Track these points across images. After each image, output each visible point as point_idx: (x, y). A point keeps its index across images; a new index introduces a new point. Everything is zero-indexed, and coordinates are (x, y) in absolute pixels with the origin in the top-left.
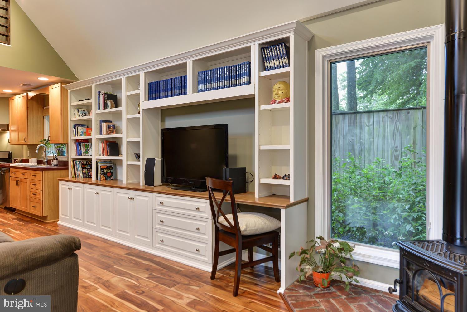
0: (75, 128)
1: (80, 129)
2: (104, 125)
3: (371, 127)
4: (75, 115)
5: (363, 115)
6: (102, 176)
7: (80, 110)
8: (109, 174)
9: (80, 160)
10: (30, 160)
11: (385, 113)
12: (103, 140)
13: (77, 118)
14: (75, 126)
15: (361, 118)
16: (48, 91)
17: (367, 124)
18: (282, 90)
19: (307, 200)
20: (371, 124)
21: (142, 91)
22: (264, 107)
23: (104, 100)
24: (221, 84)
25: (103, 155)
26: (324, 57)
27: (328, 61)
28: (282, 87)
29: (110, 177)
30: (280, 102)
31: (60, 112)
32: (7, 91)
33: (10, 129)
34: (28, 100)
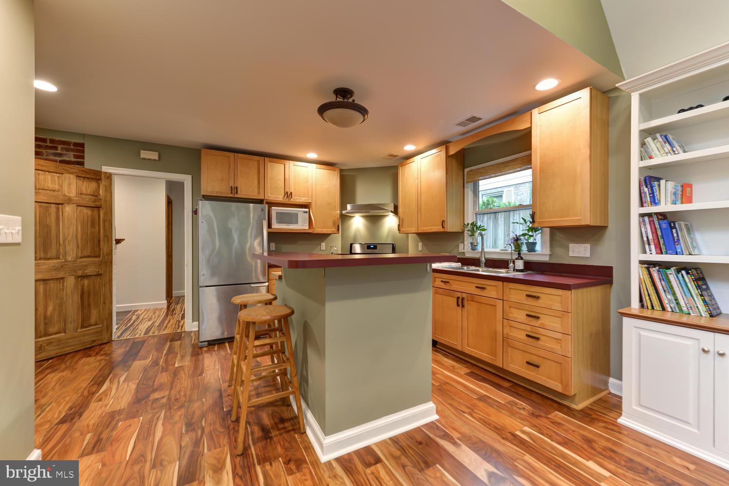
31: (586, 151)
32: (409, 148)
33: (400, 210)
34: (448, 157)
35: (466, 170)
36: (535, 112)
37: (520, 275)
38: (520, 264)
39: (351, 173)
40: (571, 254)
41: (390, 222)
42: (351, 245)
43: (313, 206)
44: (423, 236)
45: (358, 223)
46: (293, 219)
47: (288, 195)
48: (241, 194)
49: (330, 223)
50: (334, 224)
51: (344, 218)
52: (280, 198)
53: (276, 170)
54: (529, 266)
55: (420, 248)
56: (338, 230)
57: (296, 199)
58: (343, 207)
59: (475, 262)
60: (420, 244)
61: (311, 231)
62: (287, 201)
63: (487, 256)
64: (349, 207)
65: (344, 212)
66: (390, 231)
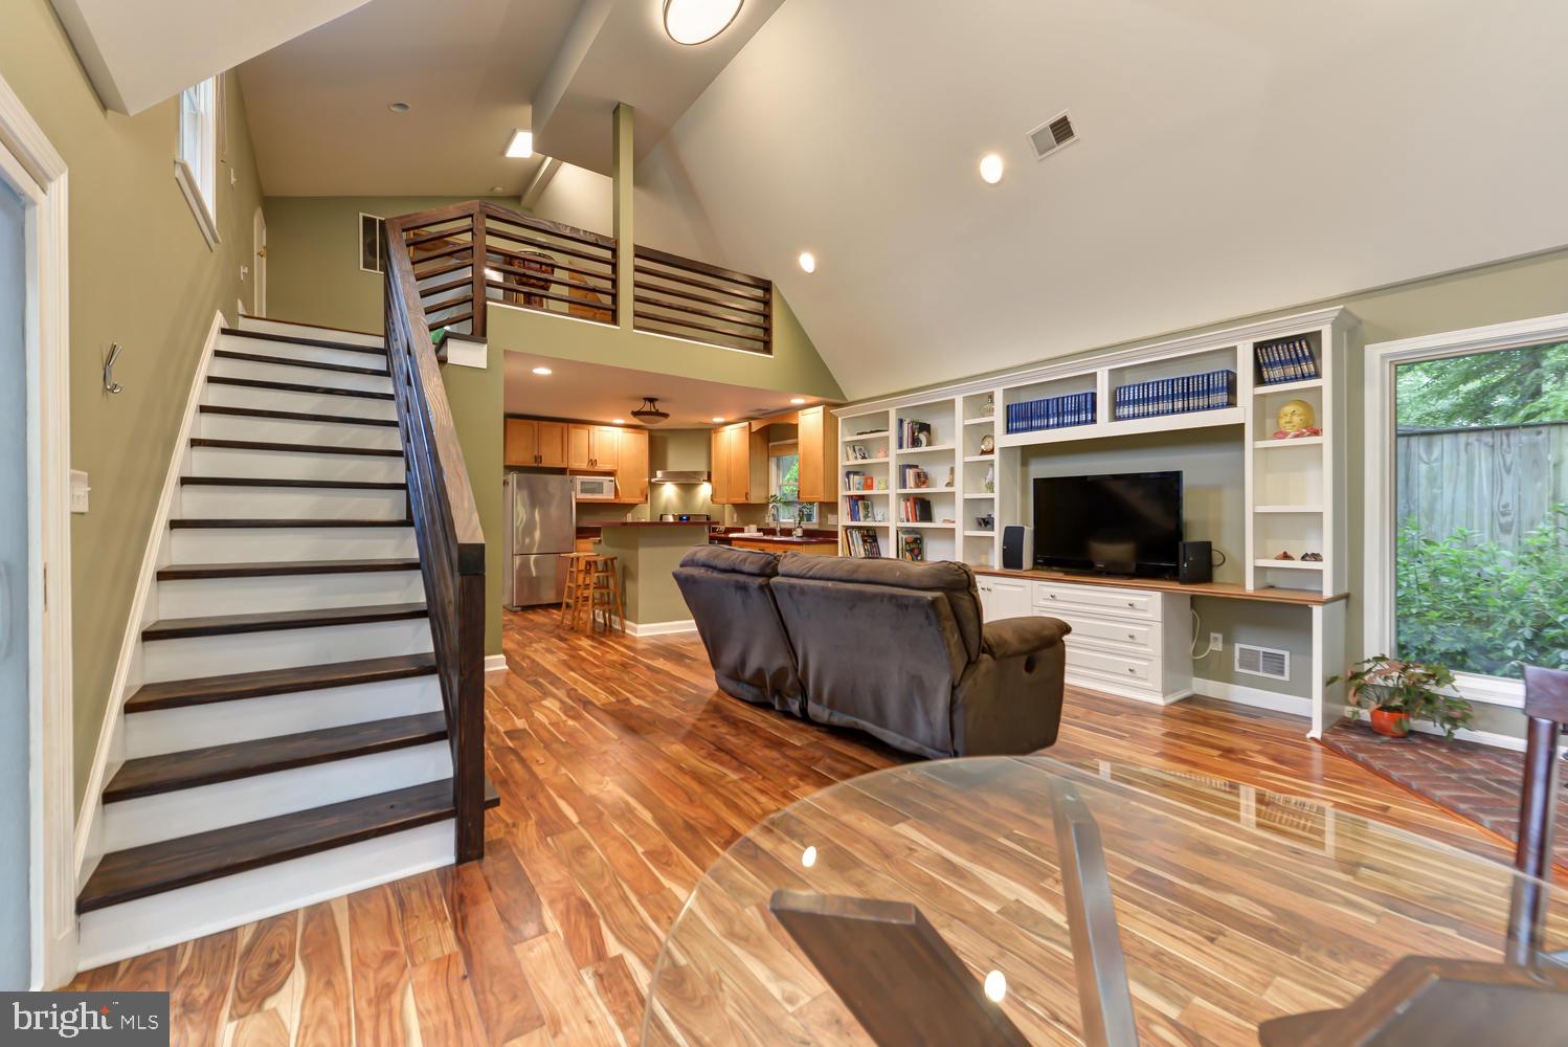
0: (848, 478)
1: (856, 479)
2: (910, 473)
3: (1435, 465)
4: (847, 456)
5: (1414, 440)
6: (907, 554)
7: (857, 448)
8: (916, 551)
9: (859, 528)
10: (746, 528)
11: (1473, 437)
12: (906, 497)
13: (853, 462)
14: (848, 474)
15: (1408, 445)
16: (797, 417)
17: (1426, 459)
18: (1299, 415)
19: (1347, 597)
20: (1436, 460)
21: (998, 417)
22: (1261, 444)
23: (913, 433)
24: (1167, 405)
25: (908, 520)
26: (1383, 357)
27: (1391, 362)
28: (1299, 409)
29: (917, 556)
30: (1297, 436)
31: (820, 452)
32: (718, 420)
33: (713, 478)
34: (751, 434)
35: (771, 444)
36: (800, 412)
37: (799, 540)
38: (799, 532)
39: (663, 434)
40: (829, 523)
41: (704, 491)
42: (661, 516)
43: (619, 473)
44: (738, 507)
45: (669, 492)
46: (598, 488)
47: (593, 462)
48: (546, 463)
49: (638, 492)
50: (642, 494)
51: (654, 486)
52: (584, 466)
53: (580, 437)
54: (807, 533)
55: (735, 520)
56: (647, 499)
57: (601, 467)
58: (652, 474)
59: (772, 532)
60: (735, 516)
61: (617, 501)
62: (591, 469)
63: (783, 526)
64: (659, 474)
65: (653, 480)
66: (705, 500)
